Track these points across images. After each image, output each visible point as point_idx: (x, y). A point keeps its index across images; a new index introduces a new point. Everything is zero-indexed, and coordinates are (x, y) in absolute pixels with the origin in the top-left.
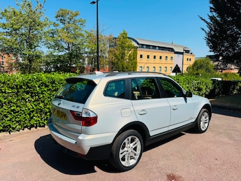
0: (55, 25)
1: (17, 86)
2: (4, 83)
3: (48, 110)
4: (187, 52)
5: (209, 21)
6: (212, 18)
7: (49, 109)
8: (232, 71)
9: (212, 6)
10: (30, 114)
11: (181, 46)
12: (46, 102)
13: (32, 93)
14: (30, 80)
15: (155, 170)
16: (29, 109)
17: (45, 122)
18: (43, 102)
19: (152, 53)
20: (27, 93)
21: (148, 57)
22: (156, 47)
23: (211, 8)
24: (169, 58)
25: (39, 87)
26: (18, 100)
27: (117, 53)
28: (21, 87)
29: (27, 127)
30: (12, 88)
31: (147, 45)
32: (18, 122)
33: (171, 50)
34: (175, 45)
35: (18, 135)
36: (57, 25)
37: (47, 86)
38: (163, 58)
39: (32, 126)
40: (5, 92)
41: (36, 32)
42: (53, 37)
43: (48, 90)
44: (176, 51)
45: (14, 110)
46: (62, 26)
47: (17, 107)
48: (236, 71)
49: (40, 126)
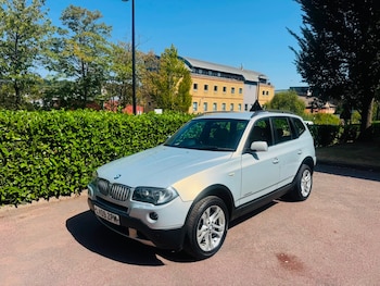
0: (61, 31)
1: (28, 130)
2: (9, 125)
3: (76, 170)
4: (263, 81)
5: (302, 36)
6: (306, 32)
7: (78, 167)
8: (327, 112)
9: (305, 14)
10: (48, 176)
11: (255, 73)
12: (73, 155)
13: (52, 142)
14: (49, 121)
15: (258, 250)
16: (48, 167)
17: (72, 188)
18: (69, 156)
19: (211, 82)
20: (45, 141)
21: (206, 87)
22: (217, 72)
23: (304, 17)
24: (237, 91)
25: (63, 131)
26: (30, 153)
27: (162, 80)
28: (36, 132)
29: (43, 196)
30: (23, 134)
31: (204, 69)
32: (29, 188)
33: (240, 78)
34: (245, 71)
35: (30, 209)
36: (64, 33)
37: (75, 131)
38: (229, 90)
39: (51, 194)
40: (10, 140)
41: (26, 43)
42: (57, 52)
43: (77, 137)
44: (247, 79)
45: (25, 168)
46: (72, 33)
47: (28, 163)
48: (332, 111)
49: (64, 195)
